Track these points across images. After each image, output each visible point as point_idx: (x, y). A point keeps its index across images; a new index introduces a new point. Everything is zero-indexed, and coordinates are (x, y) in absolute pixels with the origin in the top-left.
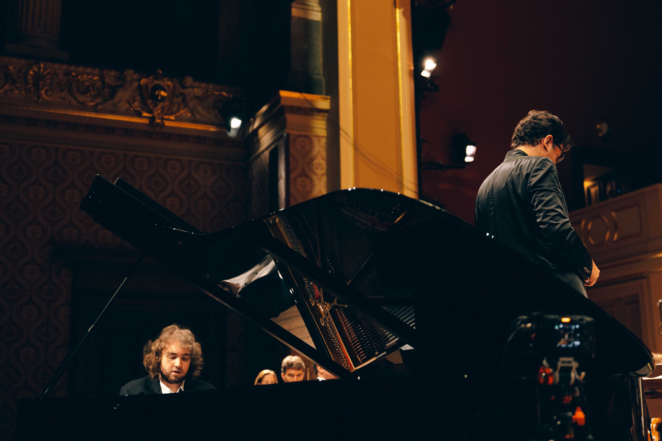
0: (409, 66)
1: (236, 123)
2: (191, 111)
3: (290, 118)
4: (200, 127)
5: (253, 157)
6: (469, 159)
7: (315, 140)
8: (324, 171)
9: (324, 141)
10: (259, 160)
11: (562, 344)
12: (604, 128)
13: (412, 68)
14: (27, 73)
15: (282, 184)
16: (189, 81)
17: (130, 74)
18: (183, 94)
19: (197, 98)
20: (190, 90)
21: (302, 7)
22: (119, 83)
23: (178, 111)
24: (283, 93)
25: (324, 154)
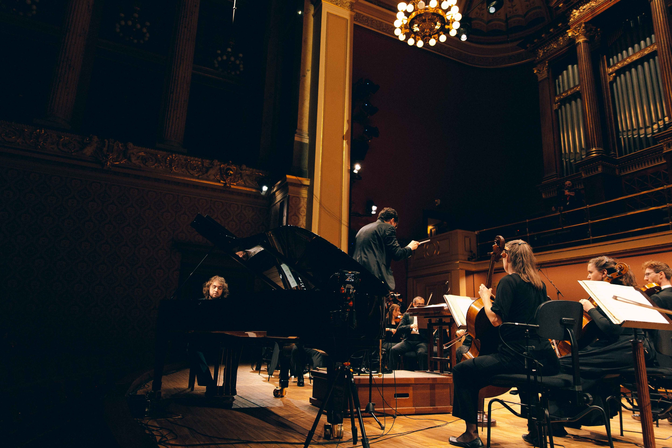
0: (348, 167)
1: (265, 188)
2: (244, 182)
3: (291, 188)
4: (248, 189)
5: (272, 205)
6: (373, 213)
7: (301, 198)
8: (305, 214)
9: (306, 199)
10: (275, 206)
11: (348, 280)
12: (438, 201)
13: (350, 168)
14: (167, 158)
15: (285, 219)
16: (244, 167)
17: (216, 162)
18: (241, 173)
19: (247, 175)
20: (245, 171)
21: (300, 136)
22: (210, 166)
23: (238, 181)
24: (288, 176)
25: (305, 206)
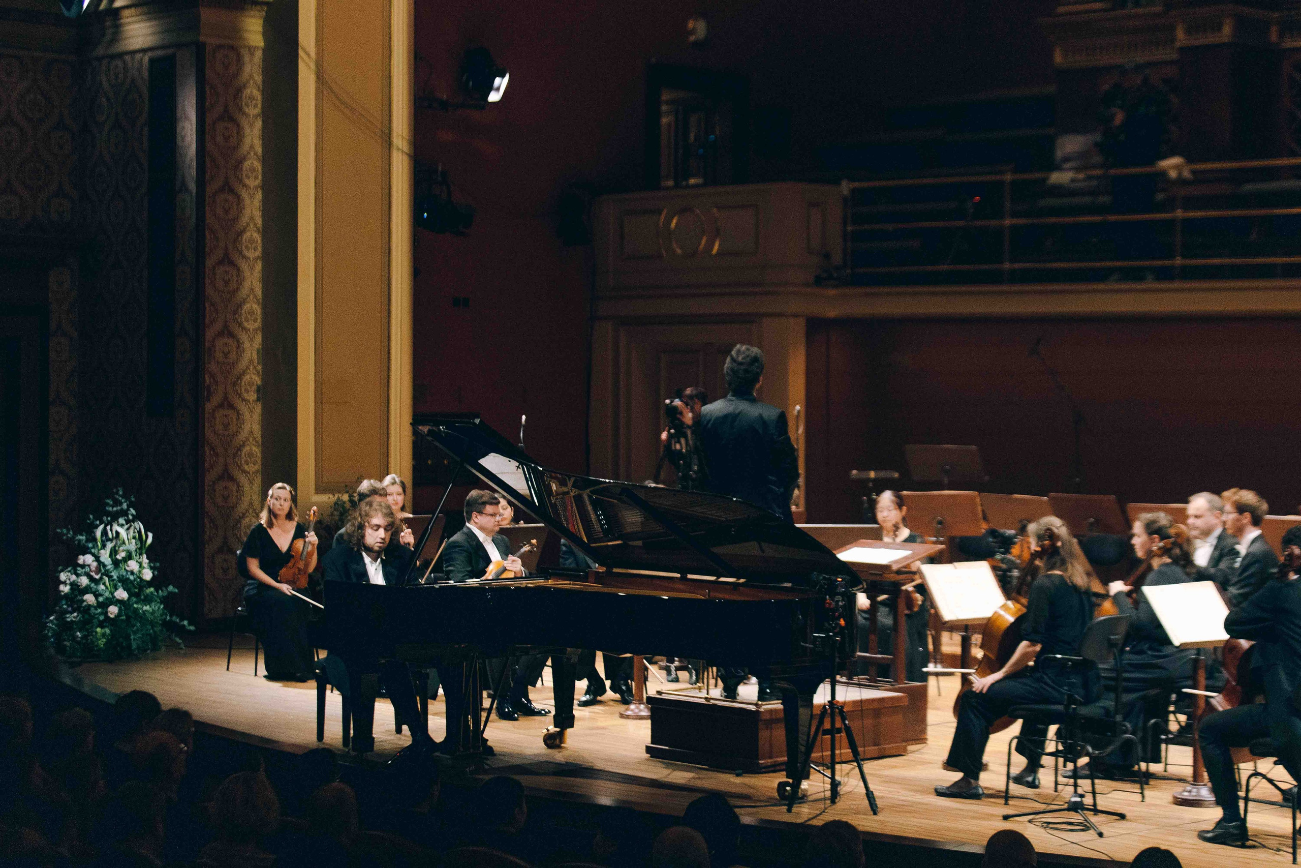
3: (207, 15)
6: (496, 96)
7: (245, 52)
8: (258, 110)
9: (259, 54)
12: (699, 28)
25: (258, 78)
